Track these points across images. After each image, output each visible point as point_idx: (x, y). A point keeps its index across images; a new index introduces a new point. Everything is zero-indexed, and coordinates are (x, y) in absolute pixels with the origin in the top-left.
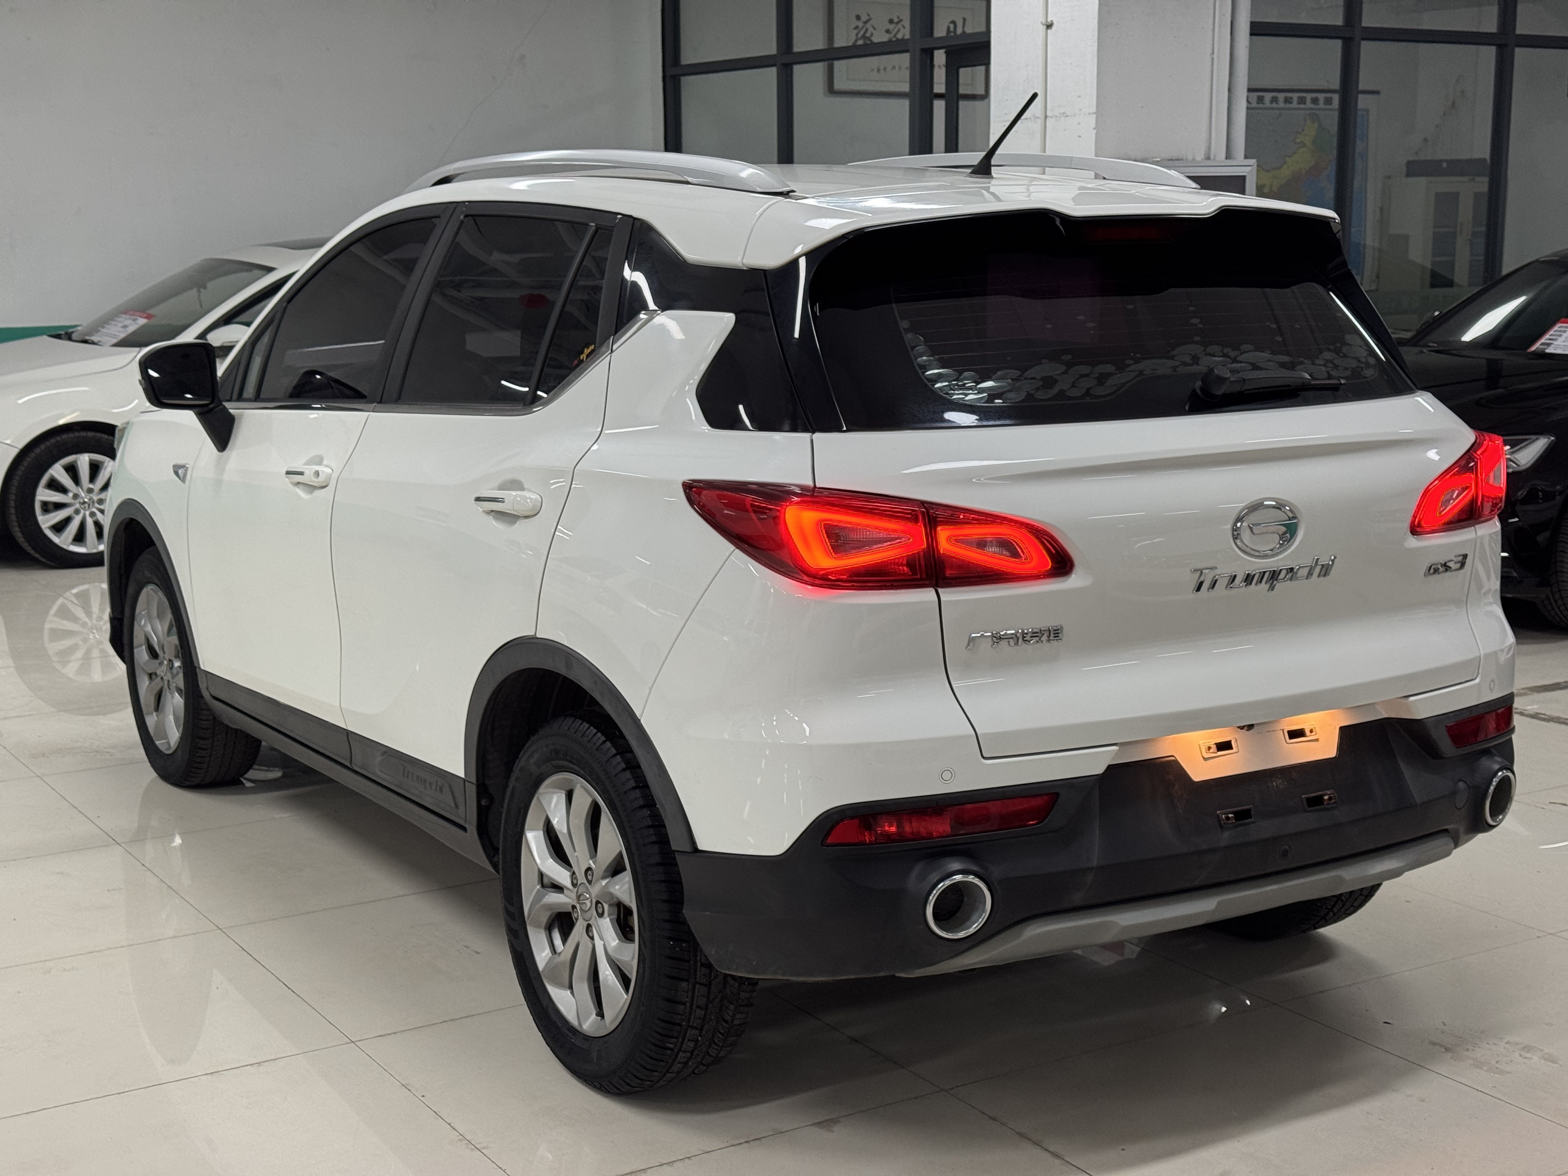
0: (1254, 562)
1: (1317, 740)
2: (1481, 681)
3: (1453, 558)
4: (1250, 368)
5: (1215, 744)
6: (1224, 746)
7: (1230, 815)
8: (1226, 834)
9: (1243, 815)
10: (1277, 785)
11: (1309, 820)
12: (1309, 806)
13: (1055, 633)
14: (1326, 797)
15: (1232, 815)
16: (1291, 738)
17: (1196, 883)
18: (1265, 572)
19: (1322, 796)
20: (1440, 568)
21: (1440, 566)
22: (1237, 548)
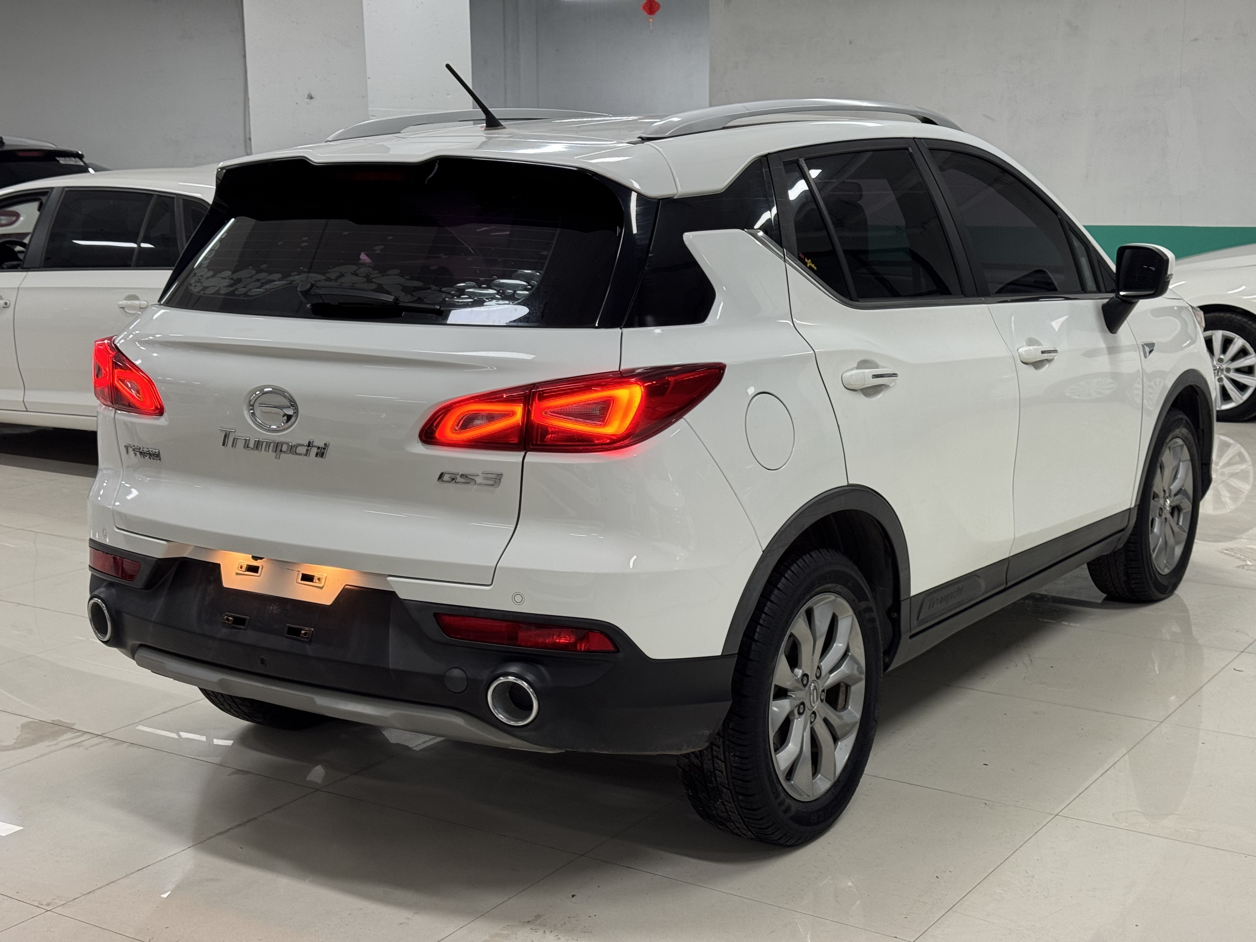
0: (260, 431)
1: (321, 588)
2: (494, 589)
3: (480, 474)
5: (247, 565)
6: (253, 569)
7: (230, 618)
8: (224, 630)
9: (239, 621)
10: (272, 609)
11: (283, 643)
12: (288, 633)
13: (156, 456)
14: (303, 632)
15: (232, 619)
16: (302, 579)
18: (269, 443)
19: (301, 630)
20: (459, 479)
21: (458, 477)
22: (251, 421)
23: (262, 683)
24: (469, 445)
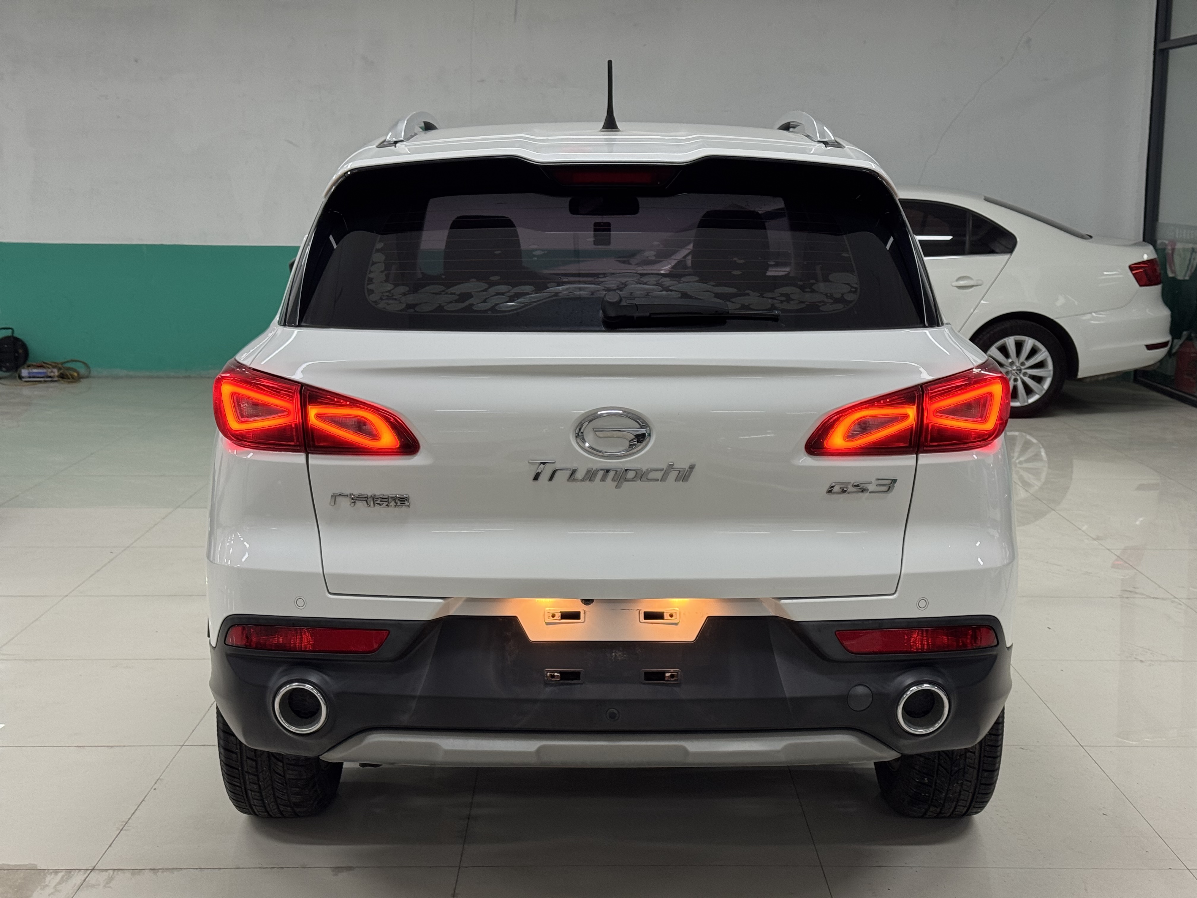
0: (599, 461)
1: (676, 624)
2: (898, 597)
3: (873, 480)
4: (680, 295)
5: (561, 612)
6: (571, 616)
7: (556, 674)
8: (548, 689)
9: (569, 676)
10: (614, 656)
12: (646, 679)
13: (403, 501)
14: (667, 675)
15: (559, 674)
16: (645, 618)
17: (518, 726)
18: (608, 471)
19: (664, 673)
20: (851, 489)
21: (850, 487)
22: (578, 447)
23: (605, 741)
24: (862, 452)
